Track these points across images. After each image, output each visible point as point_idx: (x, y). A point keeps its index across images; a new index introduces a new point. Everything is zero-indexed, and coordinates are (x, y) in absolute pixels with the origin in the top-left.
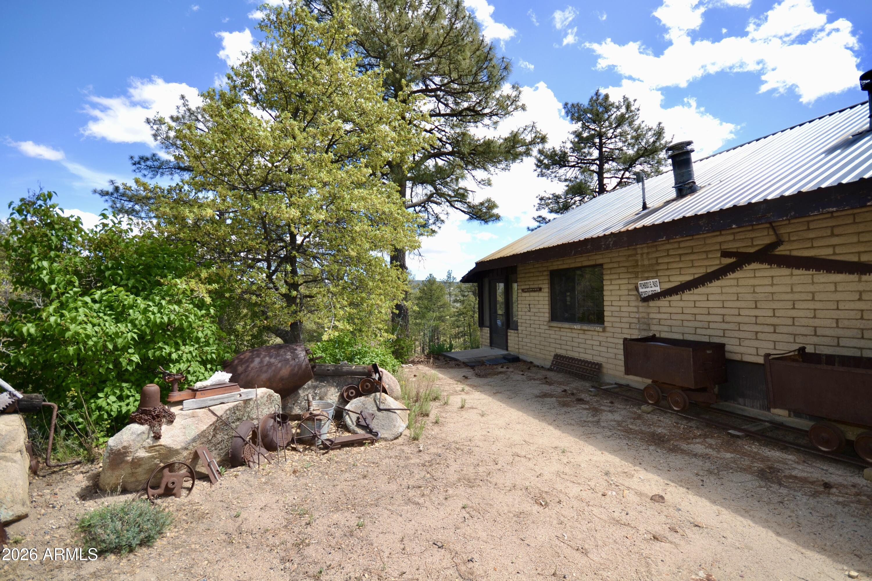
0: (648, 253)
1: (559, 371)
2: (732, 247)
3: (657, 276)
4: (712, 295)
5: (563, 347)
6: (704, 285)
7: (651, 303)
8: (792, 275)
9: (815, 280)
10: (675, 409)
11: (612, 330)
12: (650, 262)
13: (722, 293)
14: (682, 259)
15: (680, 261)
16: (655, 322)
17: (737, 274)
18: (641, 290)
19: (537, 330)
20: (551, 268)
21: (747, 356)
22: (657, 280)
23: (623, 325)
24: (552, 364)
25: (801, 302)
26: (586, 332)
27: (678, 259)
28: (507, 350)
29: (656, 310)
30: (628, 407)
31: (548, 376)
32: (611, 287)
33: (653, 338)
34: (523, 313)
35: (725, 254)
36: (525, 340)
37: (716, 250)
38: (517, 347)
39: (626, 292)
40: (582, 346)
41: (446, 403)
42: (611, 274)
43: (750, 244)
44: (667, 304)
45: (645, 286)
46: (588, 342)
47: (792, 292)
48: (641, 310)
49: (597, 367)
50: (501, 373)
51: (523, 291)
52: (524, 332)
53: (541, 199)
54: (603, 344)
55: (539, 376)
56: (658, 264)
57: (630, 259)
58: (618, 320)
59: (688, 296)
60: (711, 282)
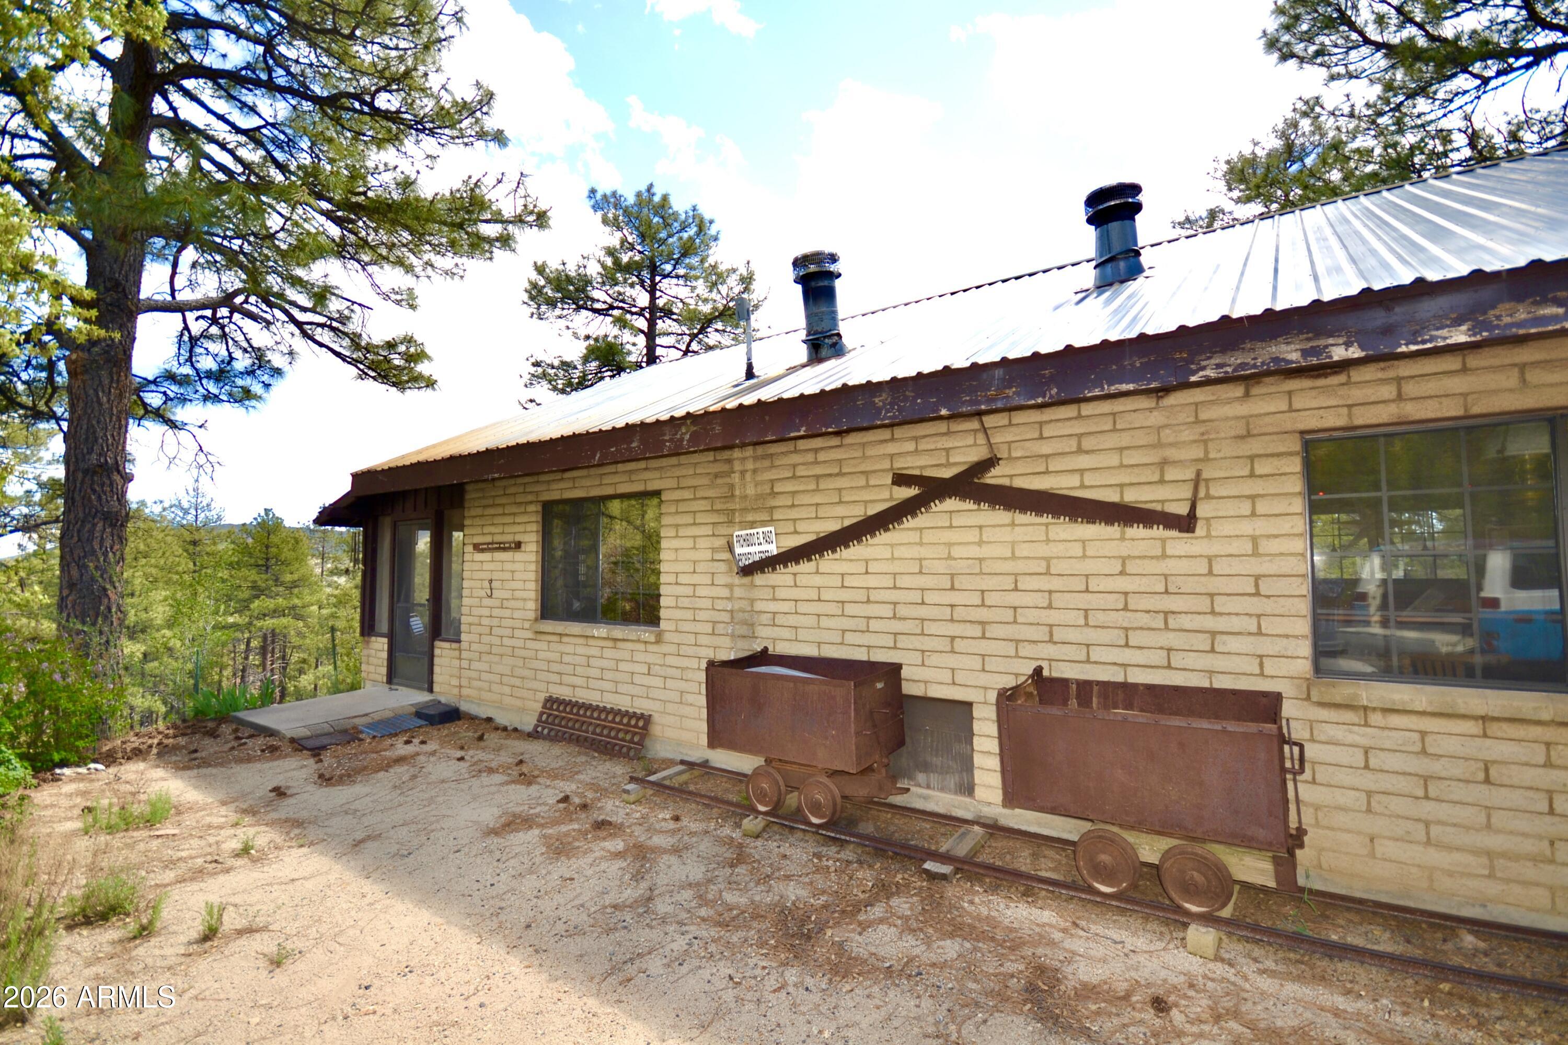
0: (755, 471)
1: (554, 738)
2: (913, 465)
3: (772, 520)
4: (875, 563)
5: (566, 679)
6: (860, 541)
7: (759, 579)
8: (1013, 524)
9: (1052, 536)
10: (815, 820)
11: (676, 638)
12: (759, 491)
13: (893, 558)
14: (822, 486)
15: (817, 490)
16: (765, 618)
17: (921, 520)
18: (738, 550)
19: (506, 641)
20: (546, 497)
21: (935, 686)
22: (772, 529)
23: (700, 627)
24: (539, 720)
25: (1028, 578)
26: (620, 644)
27: (812, 486)
28: (431, 690)
29: (767, 593)
30: (712, 825)
31: (526, 757)
32: (675, 543)
33: (763, 658)
34: (475, 601)
35: (901, 479)
36: (475, 665)
37: (883, 471)
38: (455, 682)
39: (708, 555)
40: (608, 675)
41: (144, 932)
42: (677, 513)
43: (943, 461)
44: (789, 580)
45: (747, 541)
46: (623, 666)
47: (1014, 557)
48: (738, 592)
49: (641, 724)
50: (400, 760)
51: (477, 548)
52: (475, 647)
53: (537, 364)
54: (656, 669)
55: (505, 758)
56: (773, 494)
57: (719, 481)
58: (689, 615)
59: (830, 563)
60: (873, 535)
